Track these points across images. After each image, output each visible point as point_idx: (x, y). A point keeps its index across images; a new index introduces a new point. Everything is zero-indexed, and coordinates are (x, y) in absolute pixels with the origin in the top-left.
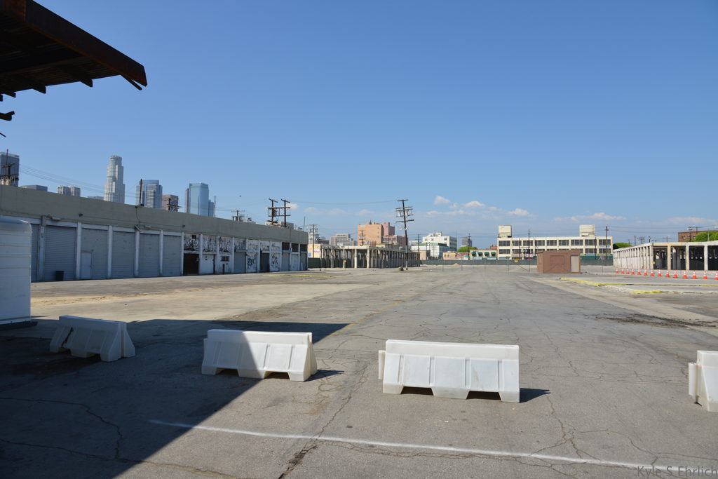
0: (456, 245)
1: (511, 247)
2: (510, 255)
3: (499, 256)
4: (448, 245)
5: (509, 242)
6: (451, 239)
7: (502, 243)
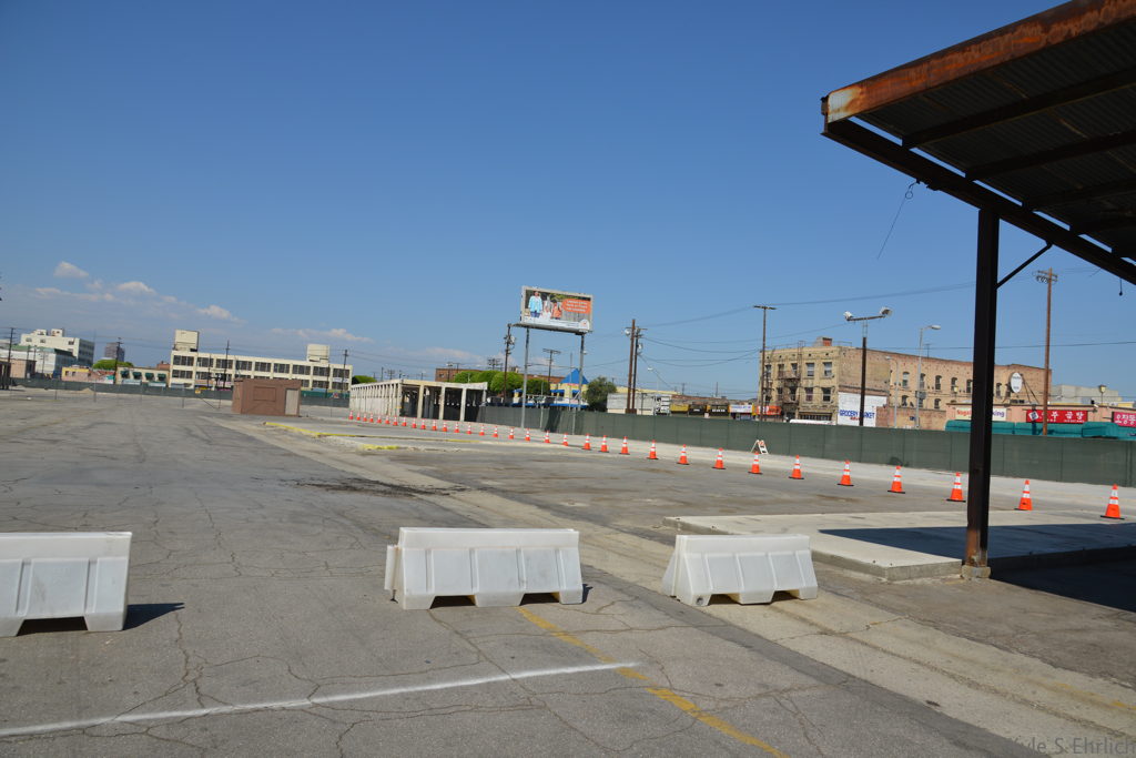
0: (92, 355)
1: (194, 368)
2: (192, 382)
3: (173, 381)
4: (76, 354)
5: (191, 359)
6: (82, 344)
7: (177, 360)
